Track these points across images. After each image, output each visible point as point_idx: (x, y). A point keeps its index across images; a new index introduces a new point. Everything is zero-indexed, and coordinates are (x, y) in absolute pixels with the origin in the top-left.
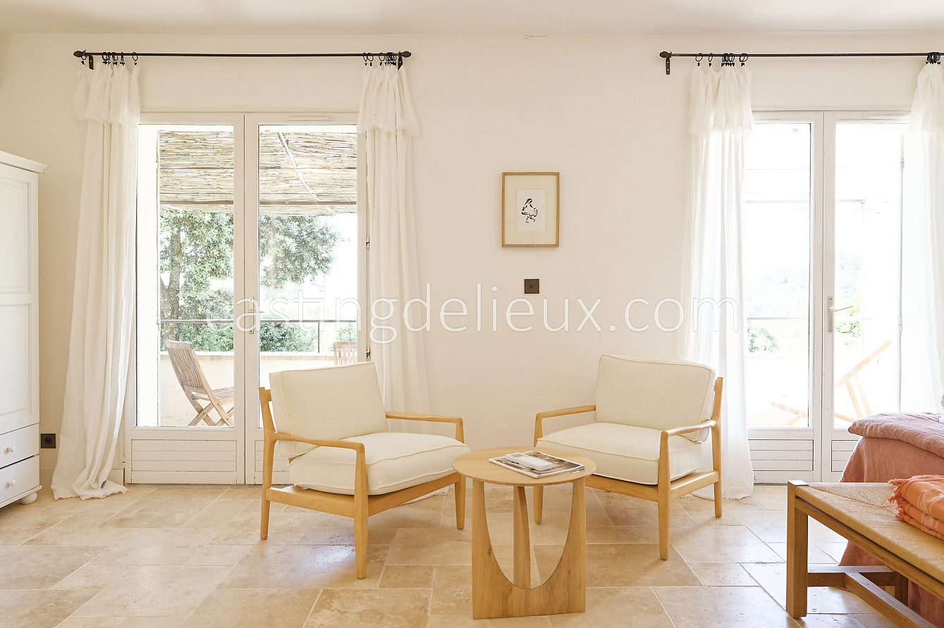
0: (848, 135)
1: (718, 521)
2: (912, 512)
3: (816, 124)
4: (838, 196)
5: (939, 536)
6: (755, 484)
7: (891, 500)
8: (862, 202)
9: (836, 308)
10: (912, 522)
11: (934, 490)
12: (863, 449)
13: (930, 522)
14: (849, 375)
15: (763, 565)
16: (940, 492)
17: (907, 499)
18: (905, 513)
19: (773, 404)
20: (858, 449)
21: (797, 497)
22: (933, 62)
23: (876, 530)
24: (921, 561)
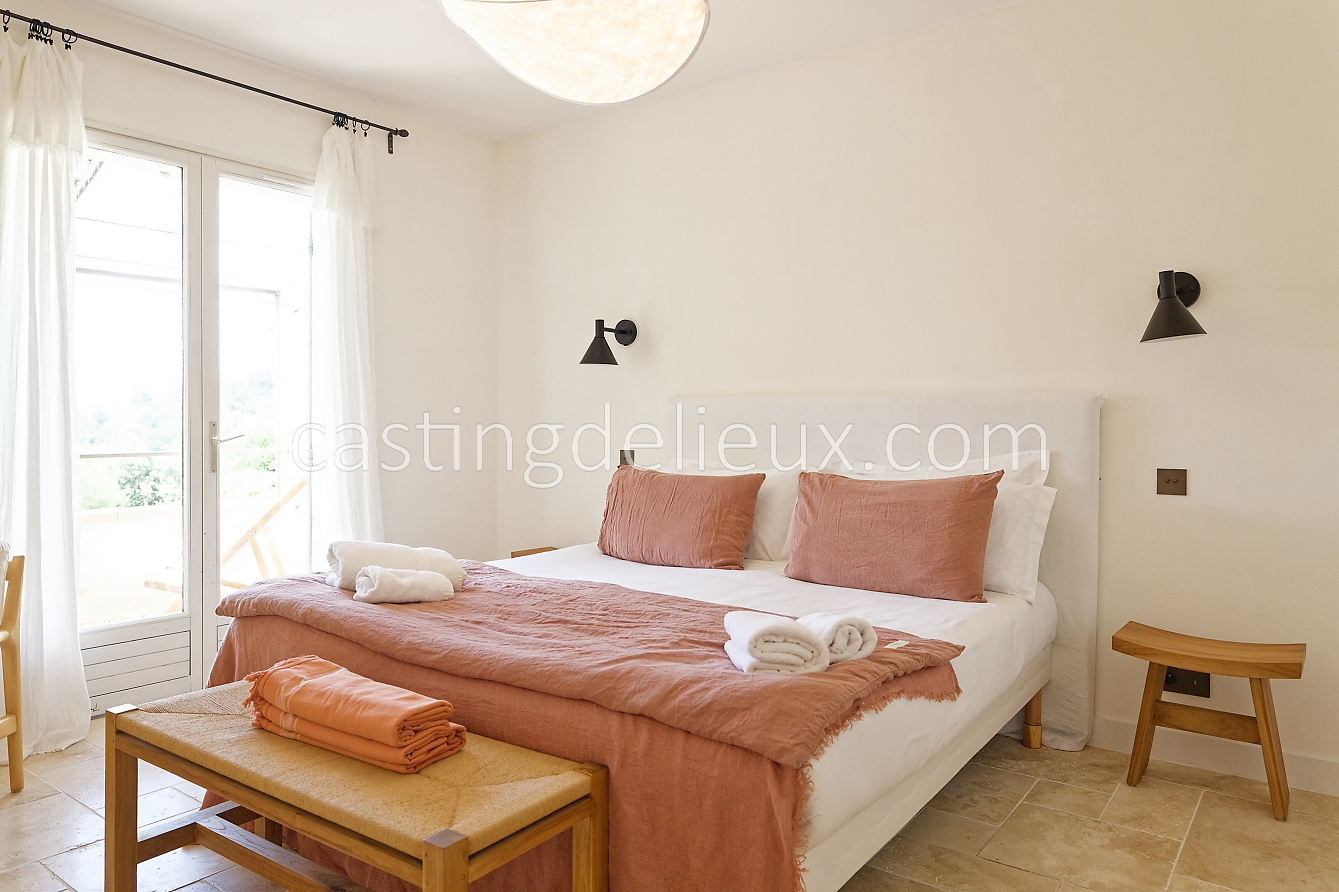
0: (235, 196)
1: (15, 799)
2: (270, 714)
3: (189, 170)
4: (223, 280)
5: (298, 737)
6: (93, 718)
7: (248, 702)
8: (276, 294)
9: (221, 439)
10: (270, 727)
11: (295, 677)
12: (234, 635)
13: (288, 722)
14: (255, 530)
15: (83, 849)
16: (302, 679)
17: (265, 697)
18: (263, 717)
19: (147, 584)
20: (228, 636)
21: (119, 732)
22: (340, 124)
23: (218, 753)
24: (266, 781)
